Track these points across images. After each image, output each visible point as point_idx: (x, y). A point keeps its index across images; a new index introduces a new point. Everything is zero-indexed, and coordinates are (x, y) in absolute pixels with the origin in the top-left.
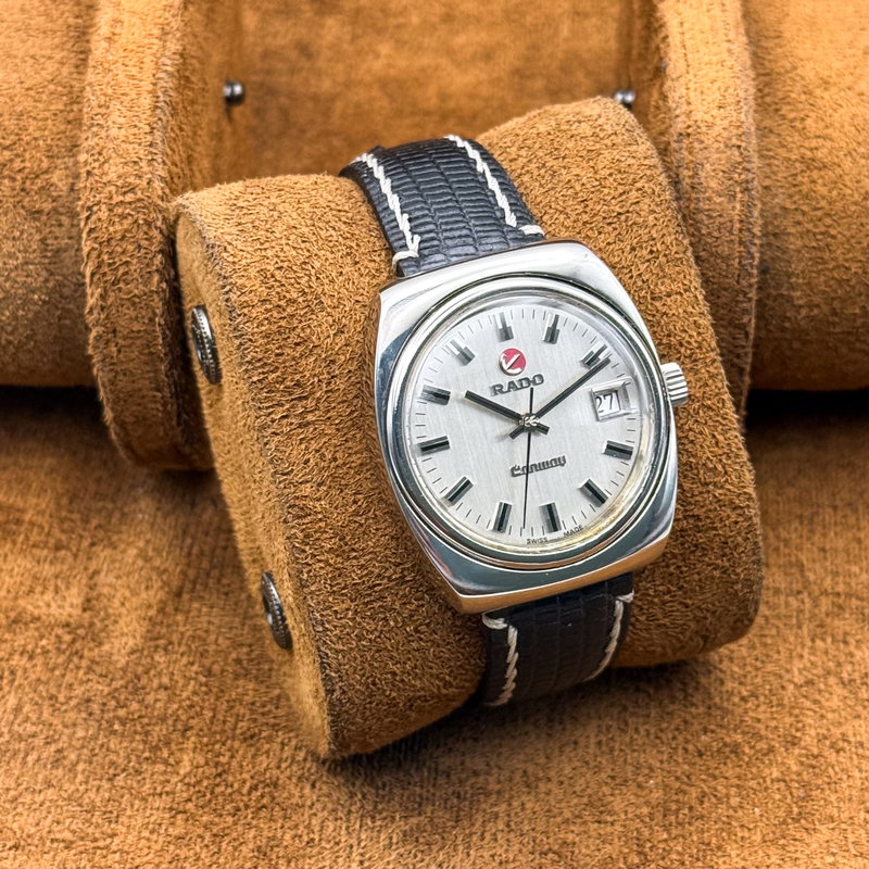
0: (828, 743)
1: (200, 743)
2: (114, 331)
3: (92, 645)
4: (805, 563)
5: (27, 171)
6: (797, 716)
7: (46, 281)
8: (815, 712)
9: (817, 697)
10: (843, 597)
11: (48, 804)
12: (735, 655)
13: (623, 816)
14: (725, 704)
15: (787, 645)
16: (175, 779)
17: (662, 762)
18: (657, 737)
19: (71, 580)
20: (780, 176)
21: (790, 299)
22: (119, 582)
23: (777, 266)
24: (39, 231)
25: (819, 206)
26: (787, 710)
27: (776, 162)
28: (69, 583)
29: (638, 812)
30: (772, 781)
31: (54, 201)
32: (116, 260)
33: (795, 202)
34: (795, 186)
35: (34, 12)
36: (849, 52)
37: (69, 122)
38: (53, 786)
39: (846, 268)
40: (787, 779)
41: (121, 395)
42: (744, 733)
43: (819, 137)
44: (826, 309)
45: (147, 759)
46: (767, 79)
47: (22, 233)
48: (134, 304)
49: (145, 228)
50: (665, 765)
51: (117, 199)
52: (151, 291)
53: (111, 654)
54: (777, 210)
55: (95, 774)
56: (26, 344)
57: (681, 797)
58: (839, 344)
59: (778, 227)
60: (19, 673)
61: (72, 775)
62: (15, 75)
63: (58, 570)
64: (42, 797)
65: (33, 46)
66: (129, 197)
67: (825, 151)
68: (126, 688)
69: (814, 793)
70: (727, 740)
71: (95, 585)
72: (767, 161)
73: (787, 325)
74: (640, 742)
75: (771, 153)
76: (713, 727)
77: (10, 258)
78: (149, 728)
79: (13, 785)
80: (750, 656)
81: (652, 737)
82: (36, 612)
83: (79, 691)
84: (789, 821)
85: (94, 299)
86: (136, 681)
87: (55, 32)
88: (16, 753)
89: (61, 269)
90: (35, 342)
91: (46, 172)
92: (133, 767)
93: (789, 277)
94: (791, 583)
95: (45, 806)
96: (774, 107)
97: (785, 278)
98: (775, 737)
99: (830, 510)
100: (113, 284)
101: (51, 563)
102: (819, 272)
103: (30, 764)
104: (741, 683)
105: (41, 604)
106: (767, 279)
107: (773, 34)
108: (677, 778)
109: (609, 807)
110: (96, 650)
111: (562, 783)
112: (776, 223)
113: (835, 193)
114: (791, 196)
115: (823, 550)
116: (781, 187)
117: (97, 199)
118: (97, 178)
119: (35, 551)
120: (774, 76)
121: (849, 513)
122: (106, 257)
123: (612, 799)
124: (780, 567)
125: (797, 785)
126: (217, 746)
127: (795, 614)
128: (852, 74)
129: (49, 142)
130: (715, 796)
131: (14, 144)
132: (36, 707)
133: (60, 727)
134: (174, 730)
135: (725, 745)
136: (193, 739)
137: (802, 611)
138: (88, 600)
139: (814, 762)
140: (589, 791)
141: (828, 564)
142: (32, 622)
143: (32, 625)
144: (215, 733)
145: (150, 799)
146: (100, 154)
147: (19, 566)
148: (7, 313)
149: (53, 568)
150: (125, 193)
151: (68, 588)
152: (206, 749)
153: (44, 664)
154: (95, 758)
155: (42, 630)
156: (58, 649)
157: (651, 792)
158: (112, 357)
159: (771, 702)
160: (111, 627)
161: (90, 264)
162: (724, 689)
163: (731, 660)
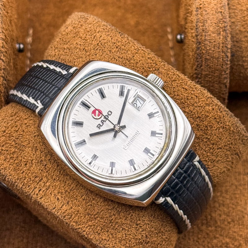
12: (225, 203)
14: (222, 226)
15: (244, 198)
20: (239, 17)
21: (243, 66)
23: (238, 54)
26: (245, 227)
27: (237, 11)
33: (245, 28)
34: (244, 21)
54: (238, 32)
59: (238, 38)
70: (224, 242)
72: (233, 11)
73: (242, 75)
80: (230, 203)
93: (243, 58)
97: (241, 58)
98: (241, 239)
104: (228, 216)
106: (233, 59)
112: (237, 37)
114: (243, 26)
116: (239, 22)
135: (223, 244)
159: (239, 224)
162: (221, 219)
163: (224, 205)
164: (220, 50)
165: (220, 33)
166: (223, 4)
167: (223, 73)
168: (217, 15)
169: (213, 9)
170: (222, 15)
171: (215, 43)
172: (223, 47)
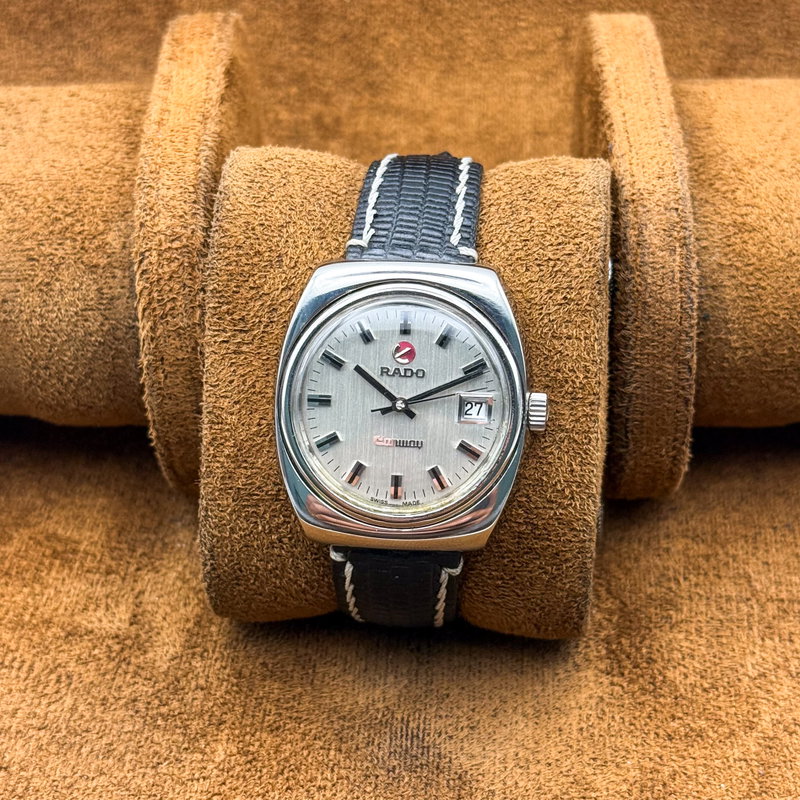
0: (781, 727)
1: (232, 734)
2: (162, 359)
3: (138, 653)
4: (752, 575)
5: (86, 233)
6: (753, 704)
7: (102, 324)
8: (768, 700)
9: (770, 688)
10: (787, 602)
11: (100, 789)
12: (696, 653)
13: (605, 793)
14: (689, 695)
15: (741, 644)
16: (211, 766)
17: (636, 745)
18: (631, 724)
19: (120, 599)
20: (716, 238)
21: (727, 343)
22: (161, 600)
23: (716, 314)
24: (95, 281)
25: (750, 262)
26: (744, 699)
27: (712, 227)
28: (117, 601)
29: (618, 789)
30: (735, 760)
31: (109, 257)
32: (165, 297)
33: (730, 260)
34: (729, 246)
35: (92, 115)
36: (769, 138)
37: (121, 194)
38: (104, 773)
39: (775, 315)
40: (748, 758)
41: (167, 417)
42: (707, 719)
43: (748, 205)
44: (759, 351)
45: (186, 749)
46: (701, 161)
47: (81, 284)
48: (179, 335)
49: (190, 270)
50: (640, 748)
51: (165, 246)
52: (194, 324)
53: (155, 661)
54: (715, 267)
55: (141, 763)
56: (84, 382)
57: (655, 775)
58: (771, 382)
59: (716, 280)
60: (75, 678)
61: (121, 765)
62: (76, 160)
63: (109, 591)
64: (95, 783)
65: (91, 139)
66: (176, 244)
67: (753, 216)
68: (168, 689)
69: (772, 771)
70: (693, 725)
71: (141, 603)
72: (705, 226)
73: (725, 365)
74: (617, 728)
75: (708, 220)
76: (680, 715)
77: (72, 306)
78: (188, 723)
79: (69, 773)
80: (708, 653)
81: (627, 724)
82: (90, 626)
83: (127, 692)
84: (752, 794)
85: (145, 331)
86: (176, 683)
87: (109, 129)
88: (72, 746)
89: (115, 314)
90: (92, 379)
91: (102, 233)
92: (174, 756)
93: (727, 324)
94: (741, 592)
95: (98, 791)
96: (708, 182)
97: (723, 325)
98: (735, 722)
99: (771, 530)
100: (162, 318)
101: (103, 585)
102: (752, 318)
103: (84, 755)
104: (702, 677)
105: (94, 619)
106: (707, 325)
107: (704, 126)
108: (651, 759)
109: (593, 784)
110: (142, 657)
111: (550, 765)
112: (714, 277)
113: (763, 251)
114: (726, 255)
115: (767, 563)
116: (718, 247)
117: (149, 246)
118: (149, 229)
119: (88, 575)
120: (707, 158)
121: (787, 532)
122: (155, 295)
123: (595, 777)
124: (730, 578)
125: (756, 763)
126: (247, 737)
127: (746, 618)
128: (773, 155)
129: (104, 209)
130: (685, 774)
131: (75, 211)
132: (89, 707)
133: (110, 722)
134: (210, 725)
135: (692, 730)
136: (226, 731)
137: (751, 615)
138: (135, 616)
139: (771, 744)
140: (574, 771)
141: (772, 575)
142: (86, 634)
143: (86, 637)
144: (246, 726)
145: (190, 783)
146: (151, 209)
147: (75, 588)
148: (69, 354)
149: (104, 589)
150: (173, 240)
151: (117, 606)
152: (237, 740)
153: (96, 670)
154: (140, 749)
155: (95, 641)
156: (109, 657)
157: (629, 771)
158: (160, 383)
159: (730, 692)
160: (155, 638)
161: (142, 300)
162: (688, 682)
163: (693, 657)
164: (675, 285)
165: (675, 251)
166: (681, 195)
167: (684, 337)
168: (668, 214)
169: (659, 203)
170: (679, 215)
171: (664, 271)
172: (681, 279)
